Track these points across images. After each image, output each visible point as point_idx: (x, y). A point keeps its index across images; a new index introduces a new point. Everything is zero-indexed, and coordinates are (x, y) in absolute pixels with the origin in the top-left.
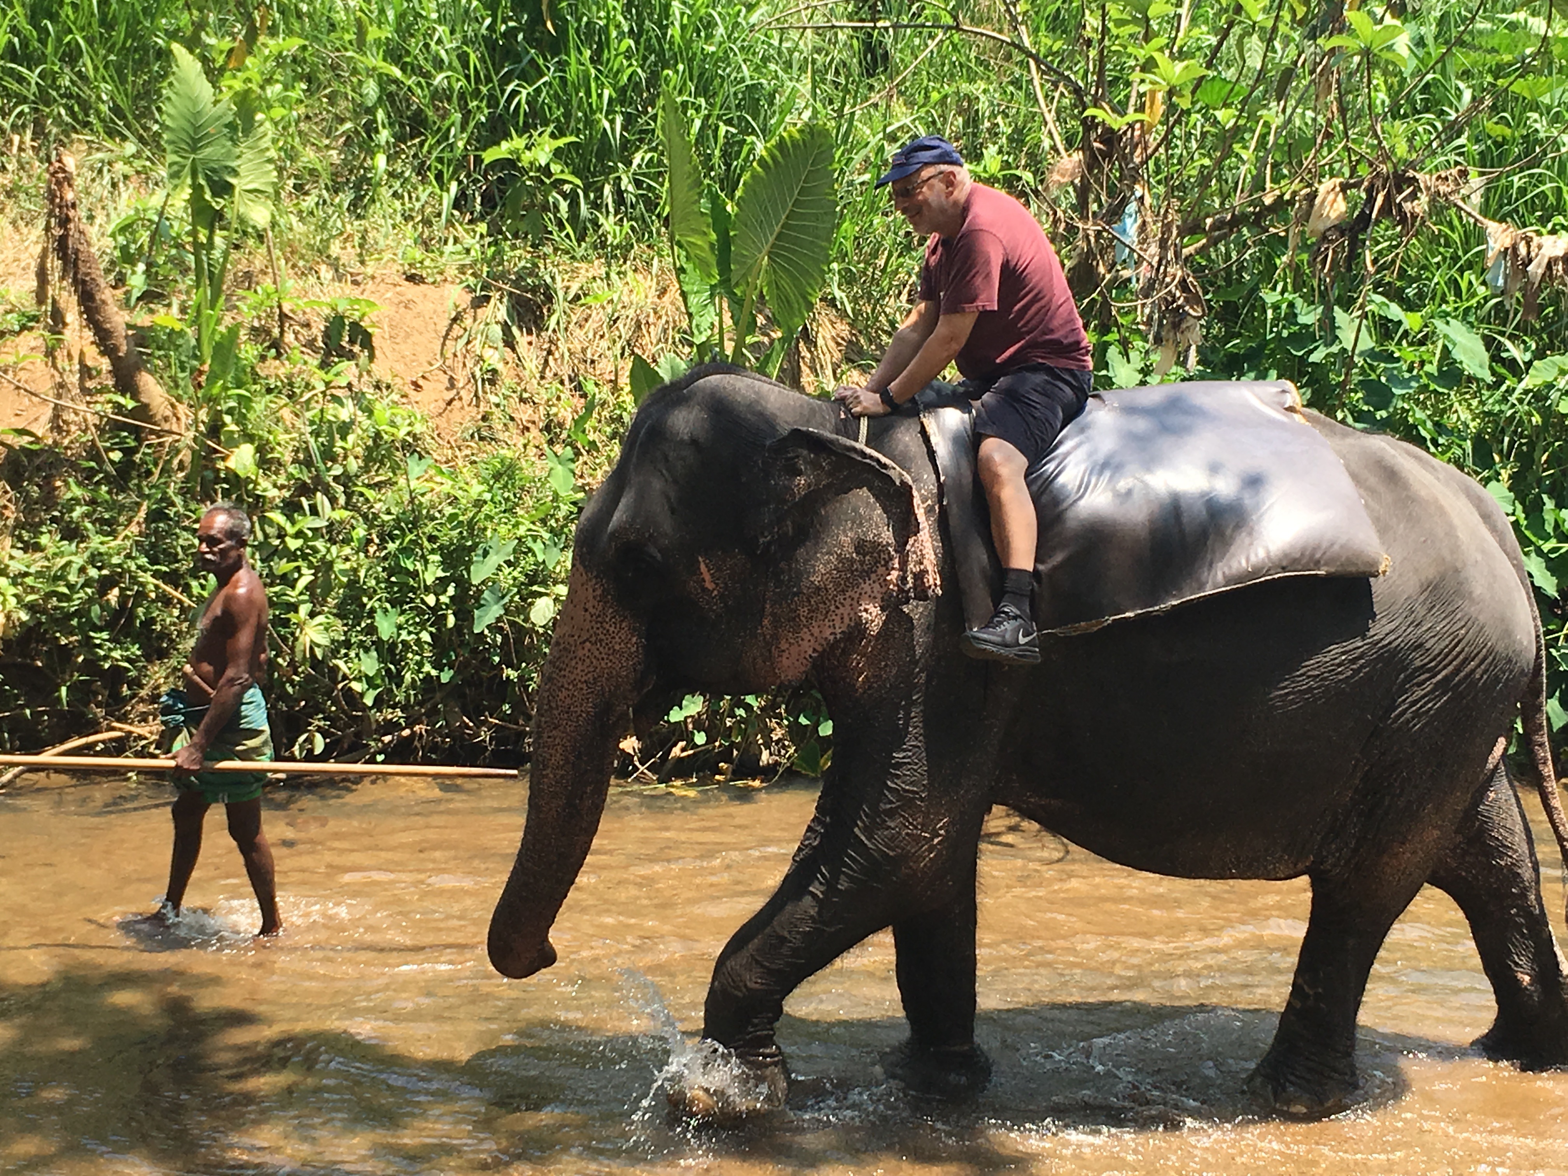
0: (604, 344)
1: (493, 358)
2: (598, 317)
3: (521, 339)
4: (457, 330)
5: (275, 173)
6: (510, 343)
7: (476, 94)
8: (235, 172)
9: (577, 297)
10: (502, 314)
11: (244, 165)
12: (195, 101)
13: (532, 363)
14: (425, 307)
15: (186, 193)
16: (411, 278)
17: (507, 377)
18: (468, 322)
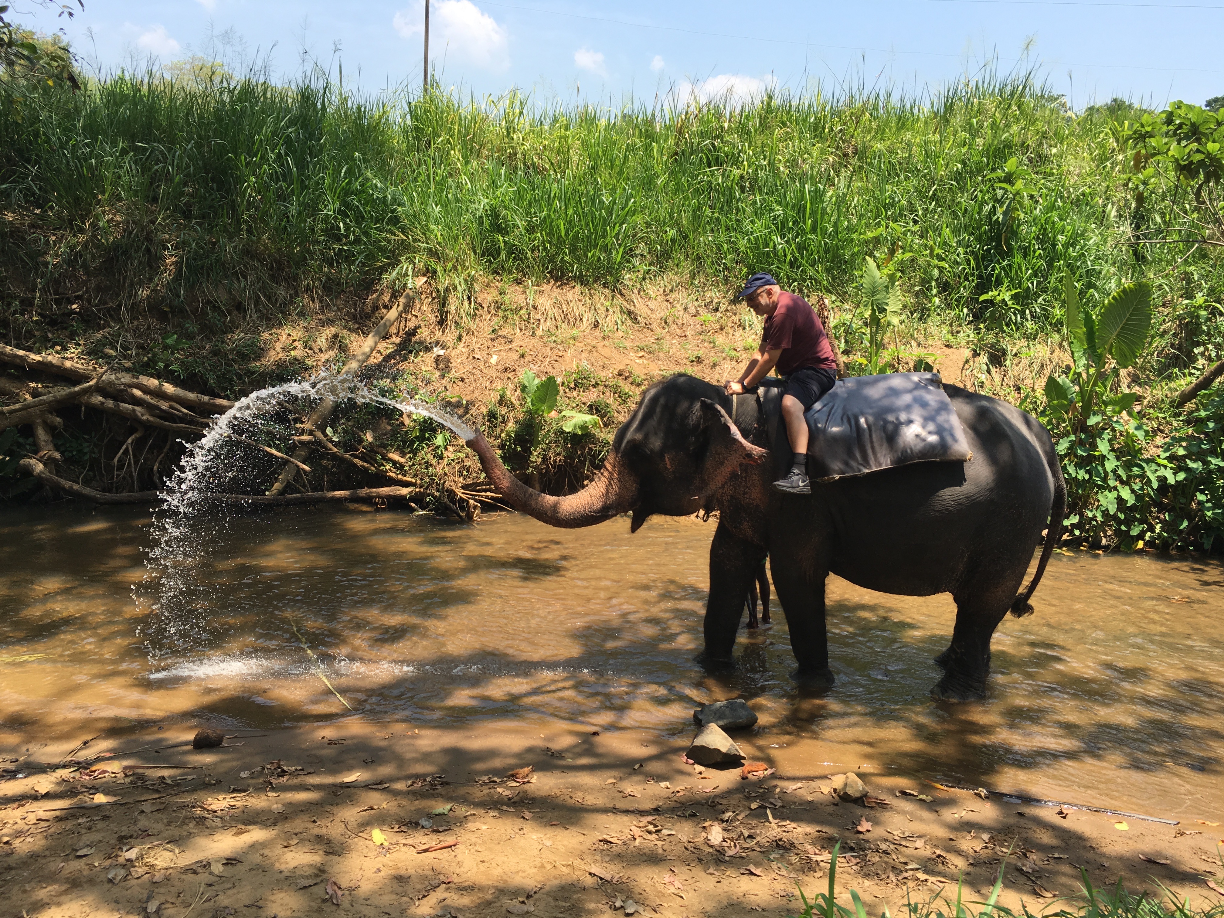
0: (1027, 372)
1: (983, 377)
2: (1025, 362)
3: (993, 370)
4: (967, 366)
5: (900, 306)
6: (989, 372)
7: (973, 275)
8: (887, 304)
9: (1016, 355)
10: (985, 360)
11: (890, 301)
12: (874, 277)
13: (997, 379)
14: (954, 357)
15: (869, 312)
16: (947, 346)
17: (987, 384)
18: (971, 363)
